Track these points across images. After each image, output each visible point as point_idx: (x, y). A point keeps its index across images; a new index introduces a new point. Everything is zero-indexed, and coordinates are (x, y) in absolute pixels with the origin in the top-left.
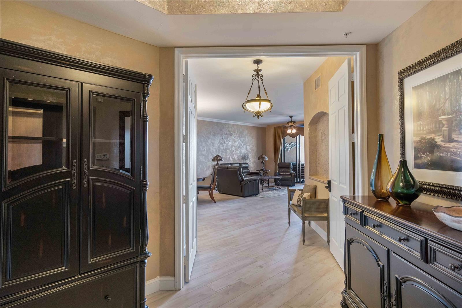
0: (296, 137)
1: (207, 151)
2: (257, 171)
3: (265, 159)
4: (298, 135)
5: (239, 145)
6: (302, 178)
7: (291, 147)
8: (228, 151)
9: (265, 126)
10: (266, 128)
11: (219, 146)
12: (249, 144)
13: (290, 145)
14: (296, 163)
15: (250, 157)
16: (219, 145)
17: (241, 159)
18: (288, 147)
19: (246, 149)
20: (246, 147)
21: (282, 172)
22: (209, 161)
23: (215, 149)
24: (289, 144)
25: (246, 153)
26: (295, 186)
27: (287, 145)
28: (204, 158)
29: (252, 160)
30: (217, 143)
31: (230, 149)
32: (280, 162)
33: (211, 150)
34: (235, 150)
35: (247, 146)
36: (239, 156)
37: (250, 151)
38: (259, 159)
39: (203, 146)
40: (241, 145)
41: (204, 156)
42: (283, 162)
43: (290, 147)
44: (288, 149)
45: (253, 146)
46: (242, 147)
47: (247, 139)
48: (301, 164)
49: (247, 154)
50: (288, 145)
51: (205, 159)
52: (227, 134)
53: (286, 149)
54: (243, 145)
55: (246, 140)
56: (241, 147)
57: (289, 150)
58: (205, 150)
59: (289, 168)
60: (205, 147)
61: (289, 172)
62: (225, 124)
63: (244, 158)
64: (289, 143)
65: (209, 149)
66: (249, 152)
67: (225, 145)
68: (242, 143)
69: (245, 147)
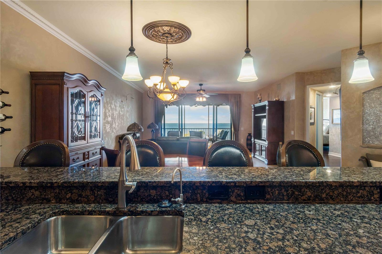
1: (112, 118)
8: (125, 118)
11: (119, 112)
16: (119, 109)
22: (112, 132)
23: (117, 114)
28: (109, 127)
30: (118, 106)
33: (115, 115)
39: (109, 110)
41: (109, 125)
51: (110, 129)
52: (124, 96)
58: (110, 114)
60: (110, 111)
65: (113, 114)
67: (123, 110)
68: (132, 109)
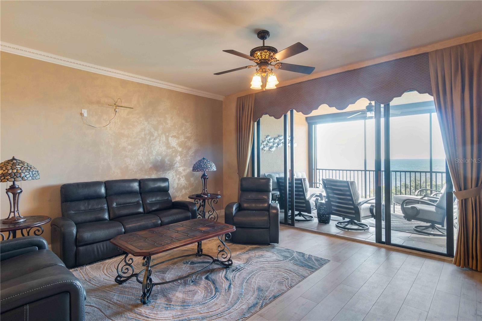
0: (283, 117)
2: (190, 198)
3: (207, 168)
4: (289, 112)
5: (145, 135)
6: (297, 210)
7: (278, 145)
9: (221, 98)
10: (222, 101)
12: (175, 134)
13: (277, 141)
14: (282, 175)
15: (178, 165)
17: (151, 168)
18: (271, 144)
19: (168, 145)
20: (167, 139)
21: (248, 201)
24: (275, 139)
25: (166, 155)
26: (278, 242)
27: (269, 140)
29: (184, 170)
31: (113, 144)
32: (250, 176)
34: (130, 147)
35: (170, 139)
36: (144, 162)
37: (180, 149)
38: (195, 169)
40: (151, 134)
42: (256, 176)
43: (276, 145)
44: (271, 148)
45: (188, 138)
46: (155, 140)
47: (169, 122)
48: (296, 180)
49: (168, 158)
50: (272, 140)
52: (98, 103)
53: (261, 147)
54: (156, 134)
55: (167, 124)
56: (150, 139)
57: (274, 149)
59: (266, 191)
61: (267, 201)
62: (94, 77)
63: (160, 166)
64: (275, 137)
66: (176, 151)
67: (90, 132)
68: (152, 130)
69: (164, 139)
